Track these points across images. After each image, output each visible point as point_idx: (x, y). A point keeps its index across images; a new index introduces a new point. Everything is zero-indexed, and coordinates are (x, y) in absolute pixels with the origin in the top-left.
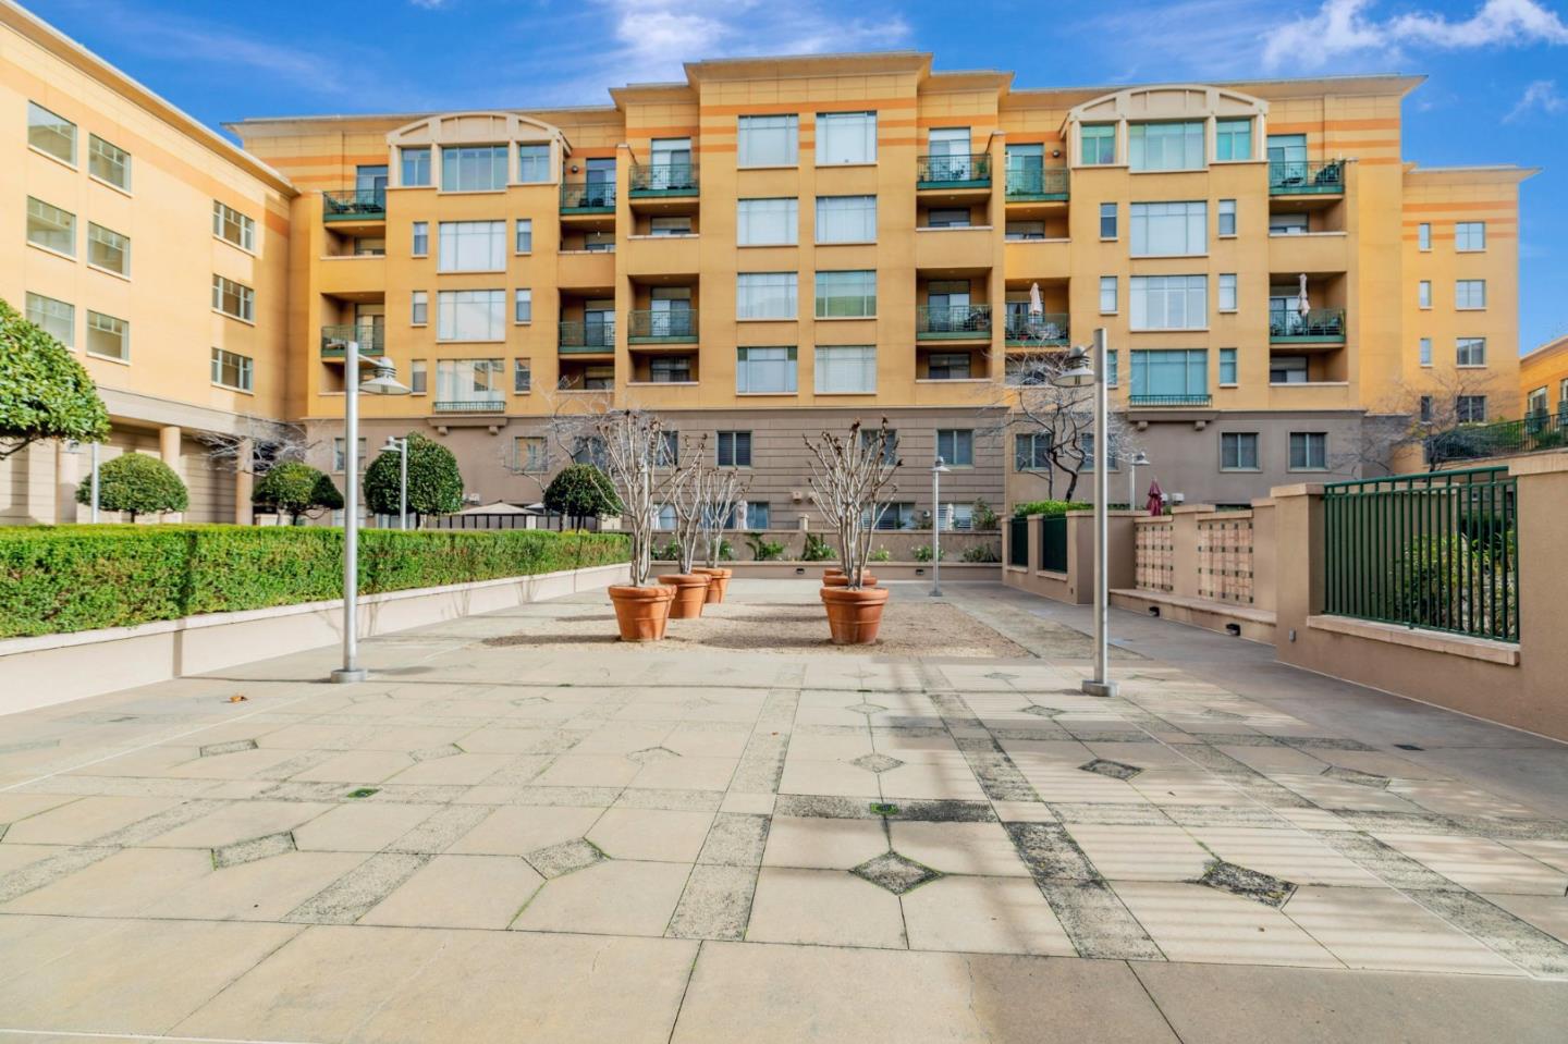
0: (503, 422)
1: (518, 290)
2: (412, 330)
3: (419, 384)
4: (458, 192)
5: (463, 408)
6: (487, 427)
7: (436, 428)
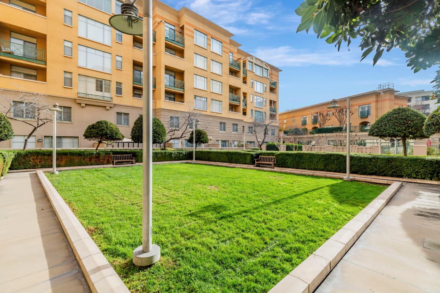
0: (112, 106)
1: (117, 55)
2: (64, 57)
3: (68, 83)
4: (86, 4)
5: (90, 97)
6: (105, 107)
7: (80, 104)
